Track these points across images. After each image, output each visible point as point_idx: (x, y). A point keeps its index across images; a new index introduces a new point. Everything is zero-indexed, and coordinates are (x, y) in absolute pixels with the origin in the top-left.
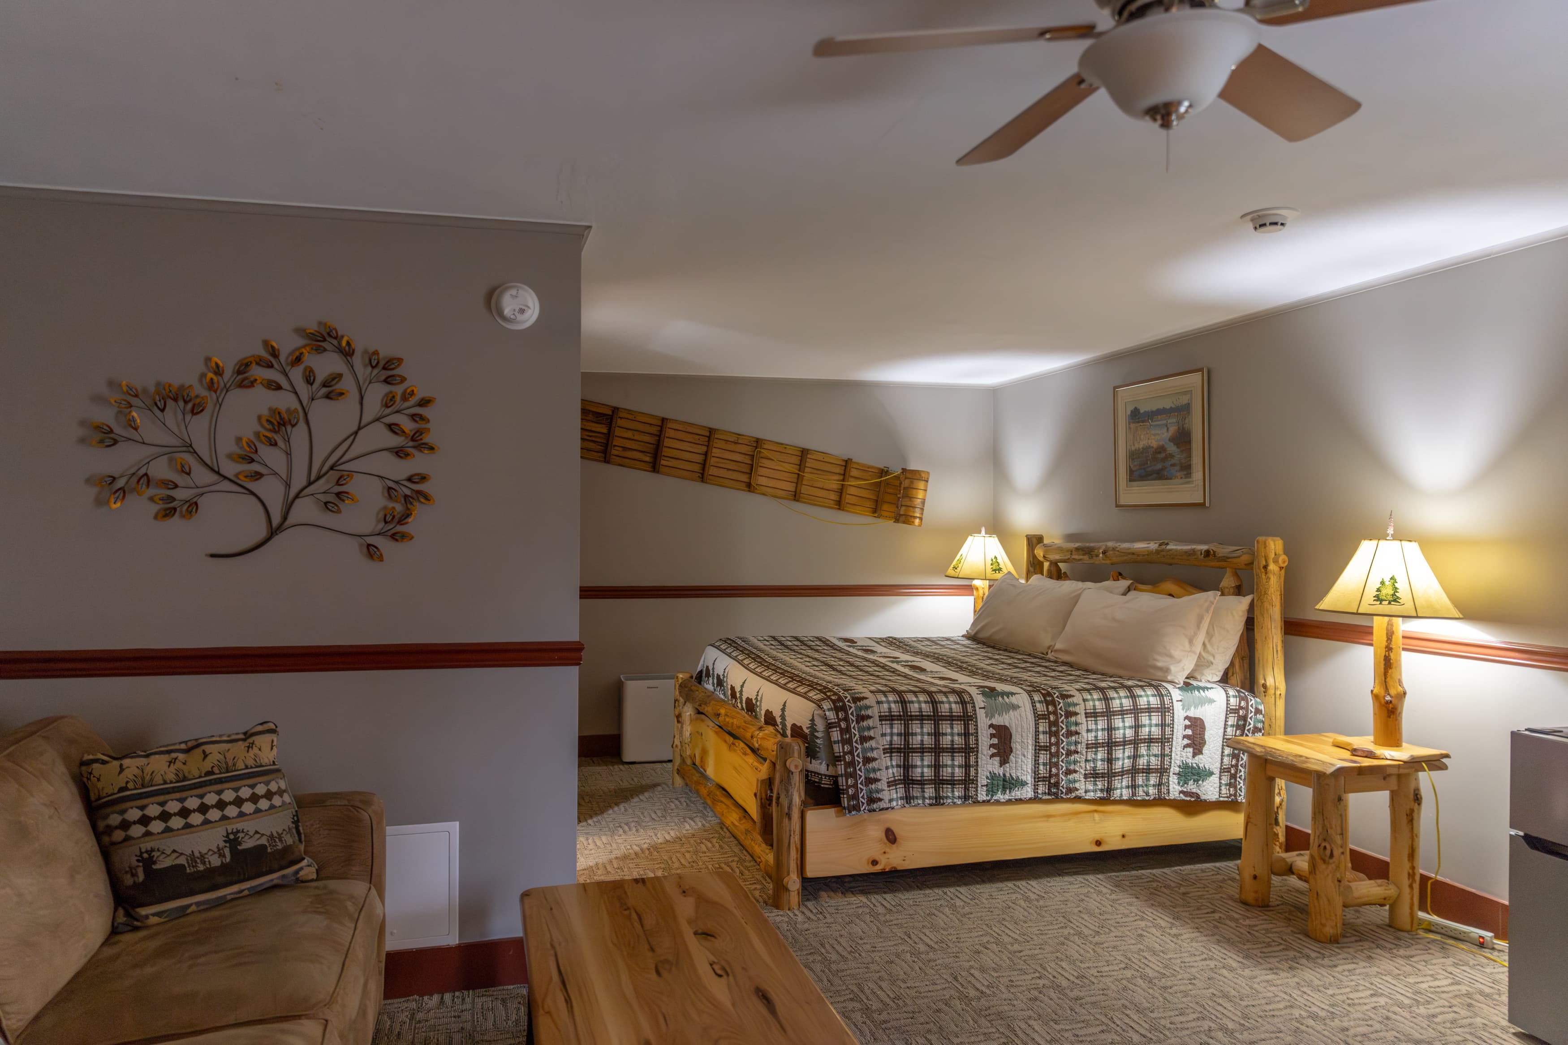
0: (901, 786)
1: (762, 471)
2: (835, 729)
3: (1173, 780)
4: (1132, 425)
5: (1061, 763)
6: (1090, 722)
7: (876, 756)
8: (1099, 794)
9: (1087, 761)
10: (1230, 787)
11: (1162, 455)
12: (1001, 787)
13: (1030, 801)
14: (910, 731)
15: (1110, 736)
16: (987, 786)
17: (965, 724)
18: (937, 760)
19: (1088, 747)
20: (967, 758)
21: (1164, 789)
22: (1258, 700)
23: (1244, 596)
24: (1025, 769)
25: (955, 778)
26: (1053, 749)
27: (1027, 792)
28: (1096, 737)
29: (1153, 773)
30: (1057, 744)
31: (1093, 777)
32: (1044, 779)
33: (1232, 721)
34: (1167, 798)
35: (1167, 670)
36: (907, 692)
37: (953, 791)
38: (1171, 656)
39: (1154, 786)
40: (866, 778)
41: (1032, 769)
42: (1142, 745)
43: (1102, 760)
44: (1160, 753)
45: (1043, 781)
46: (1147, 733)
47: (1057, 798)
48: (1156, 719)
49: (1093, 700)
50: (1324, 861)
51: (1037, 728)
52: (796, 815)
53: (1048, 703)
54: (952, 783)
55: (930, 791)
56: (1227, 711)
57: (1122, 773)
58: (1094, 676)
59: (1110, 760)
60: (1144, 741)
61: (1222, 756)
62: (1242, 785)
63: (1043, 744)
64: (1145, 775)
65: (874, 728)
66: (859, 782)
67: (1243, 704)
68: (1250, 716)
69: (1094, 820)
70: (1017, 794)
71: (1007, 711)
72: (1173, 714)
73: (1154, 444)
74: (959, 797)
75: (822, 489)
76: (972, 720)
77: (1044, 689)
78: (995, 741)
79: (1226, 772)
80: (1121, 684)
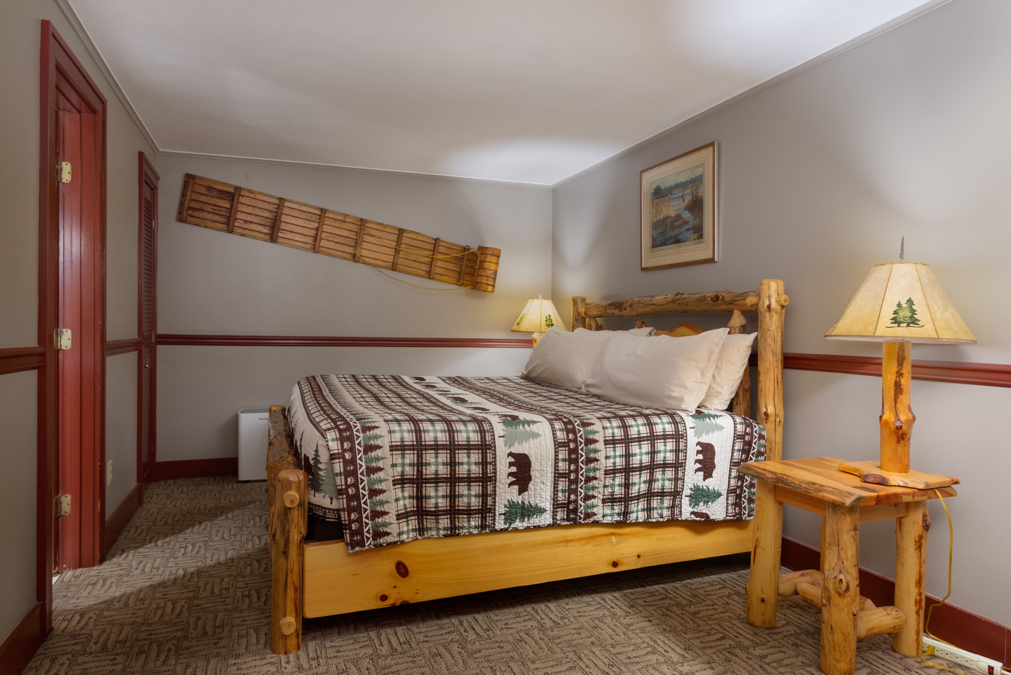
0: (413, 518)
1: (364, 245)
2: (338, 461)
3: (685, 501)
4: (656, 201)
5: (579, 489)
6: (608, 449)
7: (384, 488)
8: (616, 518)
9: (605, 486)
10: (735, 507)
11: (679, 222)
12: (519, 515)
13: (549, 527)
14: (424, 461)
15: (627, 462)
16: (504, 514)
17: (482, 453)
18: (453, 490)
19: (607, 473)
20: (485, 488)
21: (677, 511)
22: (761, 426)
23: (749, 334)
24: (544, 497)
25: (472, 508)
26: (572, 476)
27: (546, 518)
28: (614, 463)
29: (667, 496)
30: (576, 471)
31: (611, 502)
32: (562, 506)
33: (739, 445)
34: (679, 519)
35: (681, 400)
36: (457, 421)
37: (469, 521)
38: (685, 387)
39: (667, 508)
40: (372, 511)
41: (551, 496)
42: (658, 470)
43: (620, 485)
44: (673, 477)
45: (562, 507)
46: (662, 459)
47: (575, 523)
48: (670, 445)
49: (612, 428)
50: (840, 594)
51: (556, 456)
52: (293, 552)
53: (568, 431)
54: (469, 512)
55: (444, 522)
56: (734, 437)
57: (638, 497)
58: (617, 406)
59: (627, 485)
60: (659, 466)
61: (729, 478)
62: (746, 504)
63: (562, 472)
64: (659, 498)
65: (383, 458)
66: (364, 516)
67: (748, 430)
68: (754, 441)
69: (612, 542)
70: (536, 521)
71: (527, 439)
72: (686, 440)
73: (672, 214)
74: (476, 527)
75: (415, 261)
76: (490, 449)
77: (566, 418)
78: (514, 469)
79: (732, 493)
80: (640, 412)
